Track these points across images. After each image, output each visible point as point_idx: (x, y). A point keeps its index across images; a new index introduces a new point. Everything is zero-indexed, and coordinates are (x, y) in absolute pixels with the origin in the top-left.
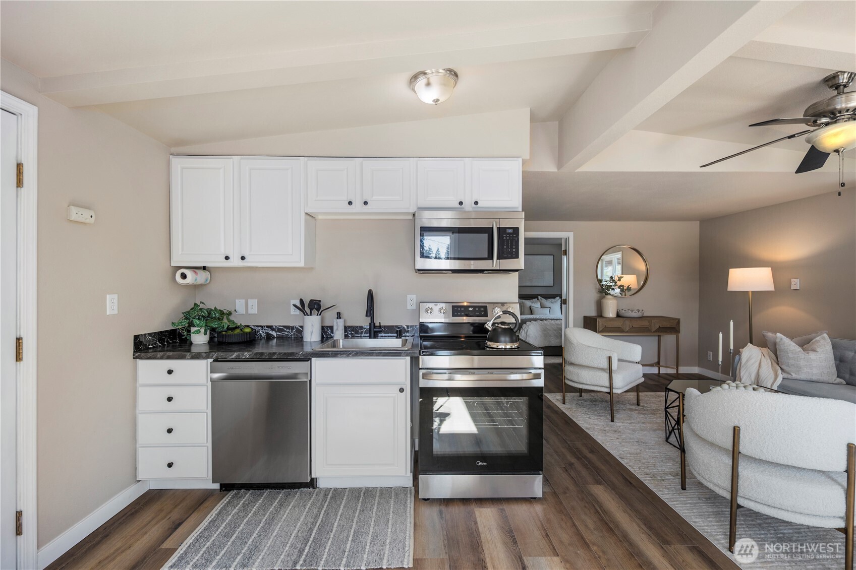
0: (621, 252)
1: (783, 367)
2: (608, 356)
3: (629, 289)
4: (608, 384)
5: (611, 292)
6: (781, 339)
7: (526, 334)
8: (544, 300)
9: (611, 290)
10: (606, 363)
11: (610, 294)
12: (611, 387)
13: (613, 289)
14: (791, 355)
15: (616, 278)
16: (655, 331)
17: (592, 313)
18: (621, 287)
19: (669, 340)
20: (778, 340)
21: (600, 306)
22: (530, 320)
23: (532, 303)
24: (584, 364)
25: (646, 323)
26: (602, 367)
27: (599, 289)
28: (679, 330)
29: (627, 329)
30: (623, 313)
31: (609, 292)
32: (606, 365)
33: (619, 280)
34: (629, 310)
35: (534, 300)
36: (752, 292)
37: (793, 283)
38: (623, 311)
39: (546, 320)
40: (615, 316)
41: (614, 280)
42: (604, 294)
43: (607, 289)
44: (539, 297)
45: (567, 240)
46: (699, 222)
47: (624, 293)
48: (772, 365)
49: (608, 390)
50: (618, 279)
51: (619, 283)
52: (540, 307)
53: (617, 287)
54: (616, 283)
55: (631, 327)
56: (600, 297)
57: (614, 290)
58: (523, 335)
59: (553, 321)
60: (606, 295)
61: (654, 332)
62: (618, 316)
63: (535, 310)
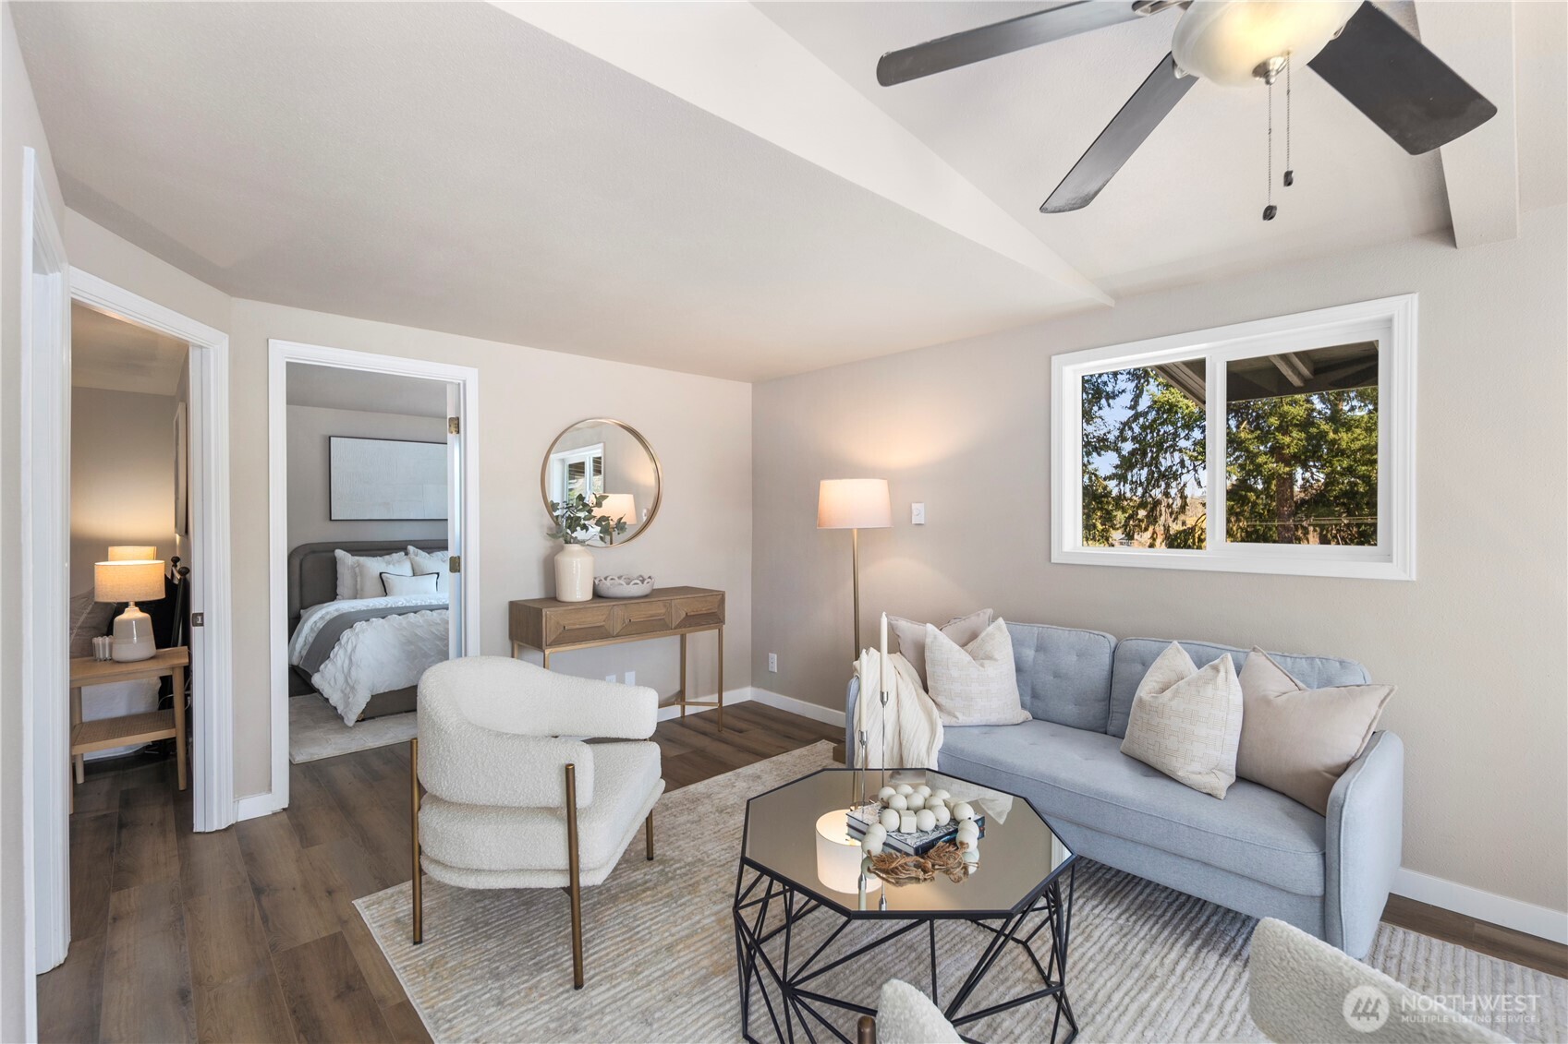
0: (602, 445)
1: (940, 699)
2: (564, 761)
3: (621, 526)
4: (562, 861)
5: (579, 534)
6: (935, 637)
7: (350, 660)
8: (424, 554)
9: (578, 528)
10: (556, 788)
11: (576, 541)
12: (573, 869)
13: (585, 527)
14: (955, 673)
15: (590, 500)
16: (679, 626)
17: (531, 590)
18: (602, 521)
19: (702, 640)
20: (928, 641)
21: (551, 572)
22: (367, 616)
23: (388, 563)
24: (483, 799)
25: (657, 609)
26: (544, 804)
27: (550, 529)
28: (724, 617)
29: (618, 628)
30: (609, 588)
31: (574, 535)
32: (556, 796)
33: (599, 504)
34: (620, 578)
35: (395, 556)
36: (858, 529)
37: (915, 512)
38: (608, 583)
39: (416, 610)
40: (589, 596)
41: (585, 505)
42: (562, 540)
43: (569, 528)
44: (411, 548)
45: (461, 388)
46: (750, 385)
47: (608, 538)
48: (917, 695)
49: (563, 881)
50: (595, 501)
51: (597, 512)
52: (410, 573)
53: (592, 522)
54: (590, 511)
55: (627, 621)
56: (552, 547)
57: (587, 529)
58: (339, 663)
59: (435, 613)
60: (567, 542)
61: (675, 628)
62: (597, 595)
63: (391, 580)
